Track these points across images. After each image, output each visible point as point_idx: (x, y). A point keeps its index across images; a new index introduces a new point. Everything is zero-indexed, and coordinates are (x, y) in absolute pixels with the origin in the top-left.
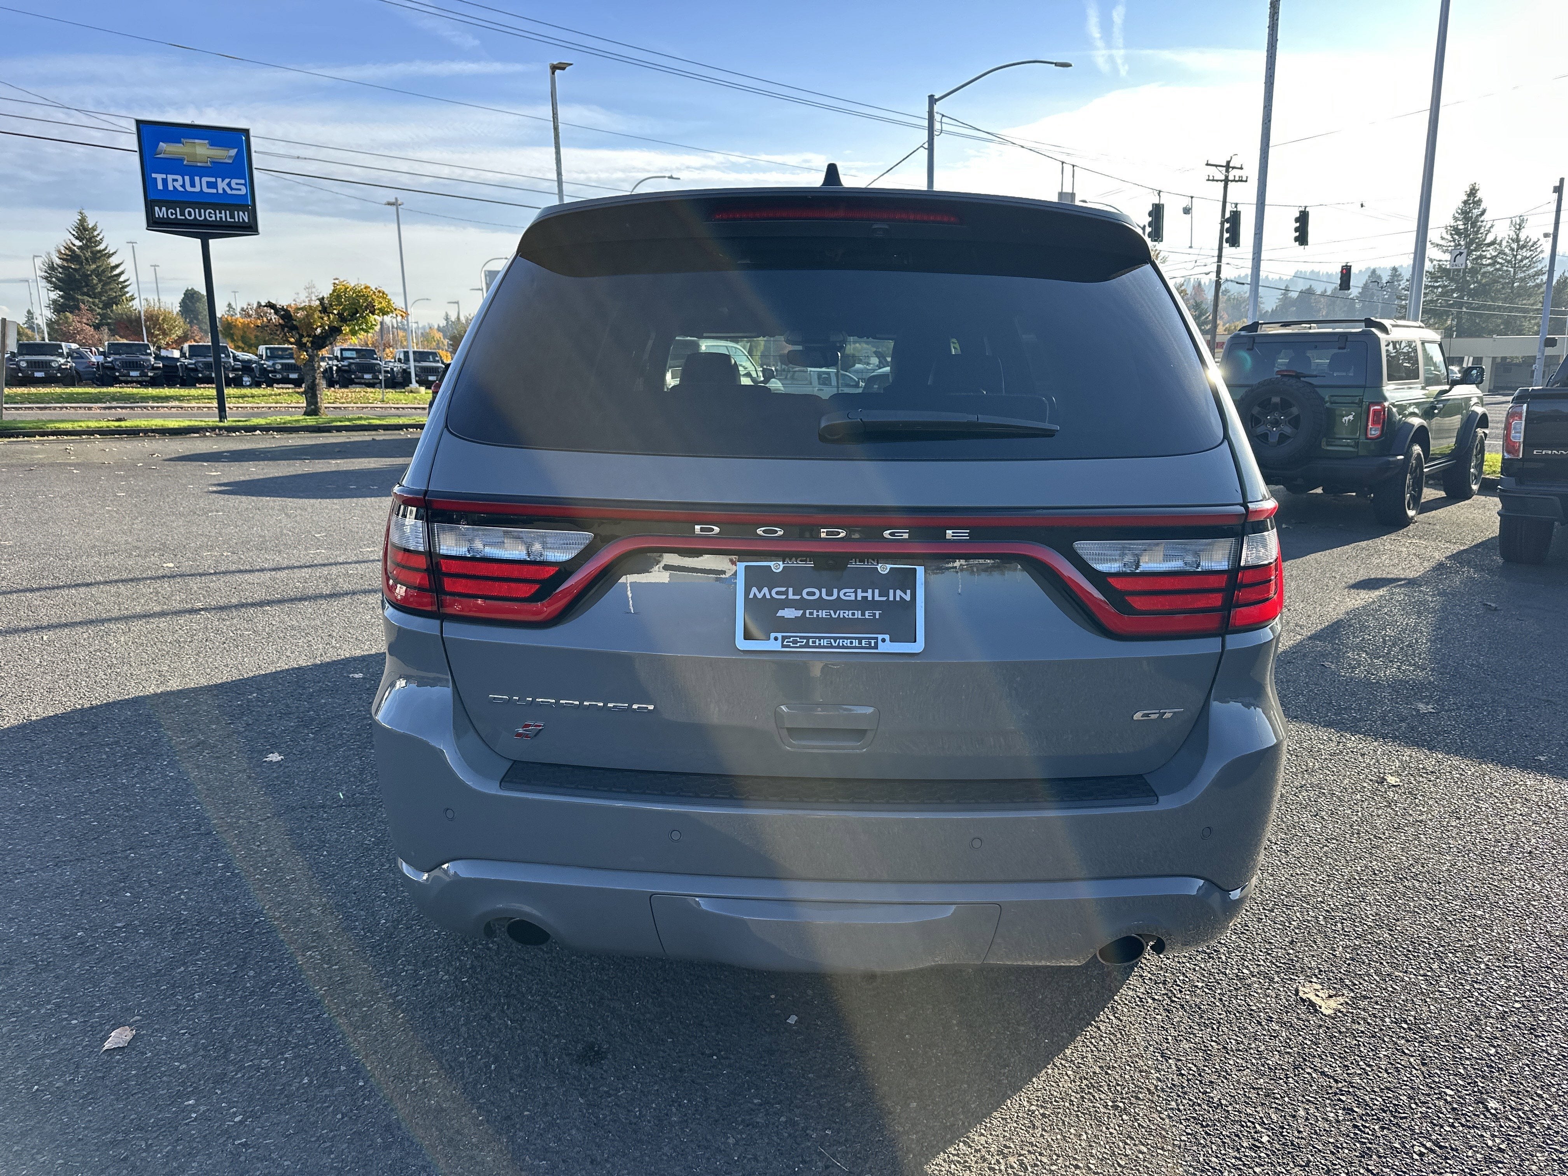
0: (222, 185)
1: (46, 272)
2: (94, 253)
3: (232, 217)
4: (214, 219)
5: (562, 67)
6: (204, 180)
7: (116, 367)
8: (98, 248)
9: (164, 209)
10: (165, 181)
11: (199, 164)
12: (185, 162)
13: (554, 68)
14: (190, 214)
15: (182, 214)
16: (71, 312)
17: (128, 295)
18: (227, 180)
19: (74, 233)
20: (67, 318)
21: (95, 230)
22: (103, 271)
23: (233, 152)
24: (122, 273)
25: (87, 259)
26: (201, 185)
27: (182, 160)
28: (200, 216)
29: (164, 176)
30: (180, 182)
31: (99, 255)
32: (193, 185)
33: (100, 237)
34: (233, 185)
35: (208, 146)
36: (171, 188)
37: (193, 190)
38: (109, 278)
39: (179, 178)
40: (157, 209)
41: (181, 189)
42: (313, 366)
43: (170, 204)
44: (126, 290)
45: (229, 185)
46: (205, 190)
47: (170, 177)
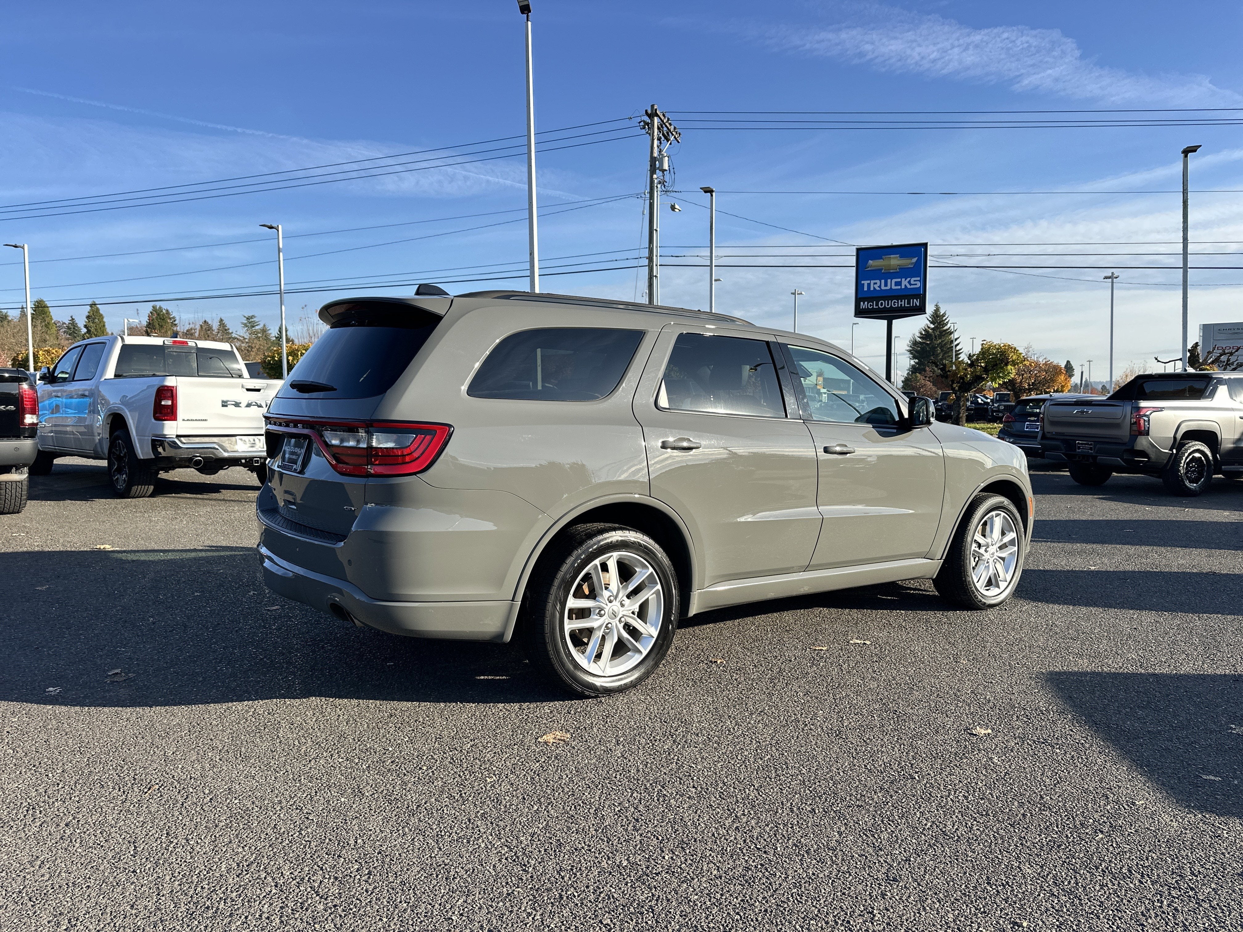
0: (905, 282)
1: (910, 347)
2: (941, 332)
3: (909, 303)
4: (896, 306)
5: (1193, 149)
6: (894, 281)
7: (944, 409)
8: (945, 328)
9: (866, 303)
10: (869, 285)
11: (891, 271)
12: (883, 271)
13: (1186, 152)
14: (882, 304)
15: (877, 305)
16: (920, 373)
17: (960, 360)
18: (908, 279)
19: (930, 319)
20: (917, 377)
21: (944, 316)
22: (945, 344)
23: (915, 260)
24: (958, 344)
25: (935, 337)
26: (892, 284)
27: (881, 270)
28: (888, 305)
29: (869, 282)
30: (878, 284)
31: (944, 333)
32: (886, 285)
33: (947, 321)
34: (912, 282)
35: (899, 258)
36: (872, 289)
37: (886, 288)
38: (948, 349)
39: (878, 281)
40: (862, 303)
41: (878, 289)
42: (959, 404)
43: (869, 299)
44: (959, 356)
45: (909, 282)
46: (894, 287)
47: (872, 282)
